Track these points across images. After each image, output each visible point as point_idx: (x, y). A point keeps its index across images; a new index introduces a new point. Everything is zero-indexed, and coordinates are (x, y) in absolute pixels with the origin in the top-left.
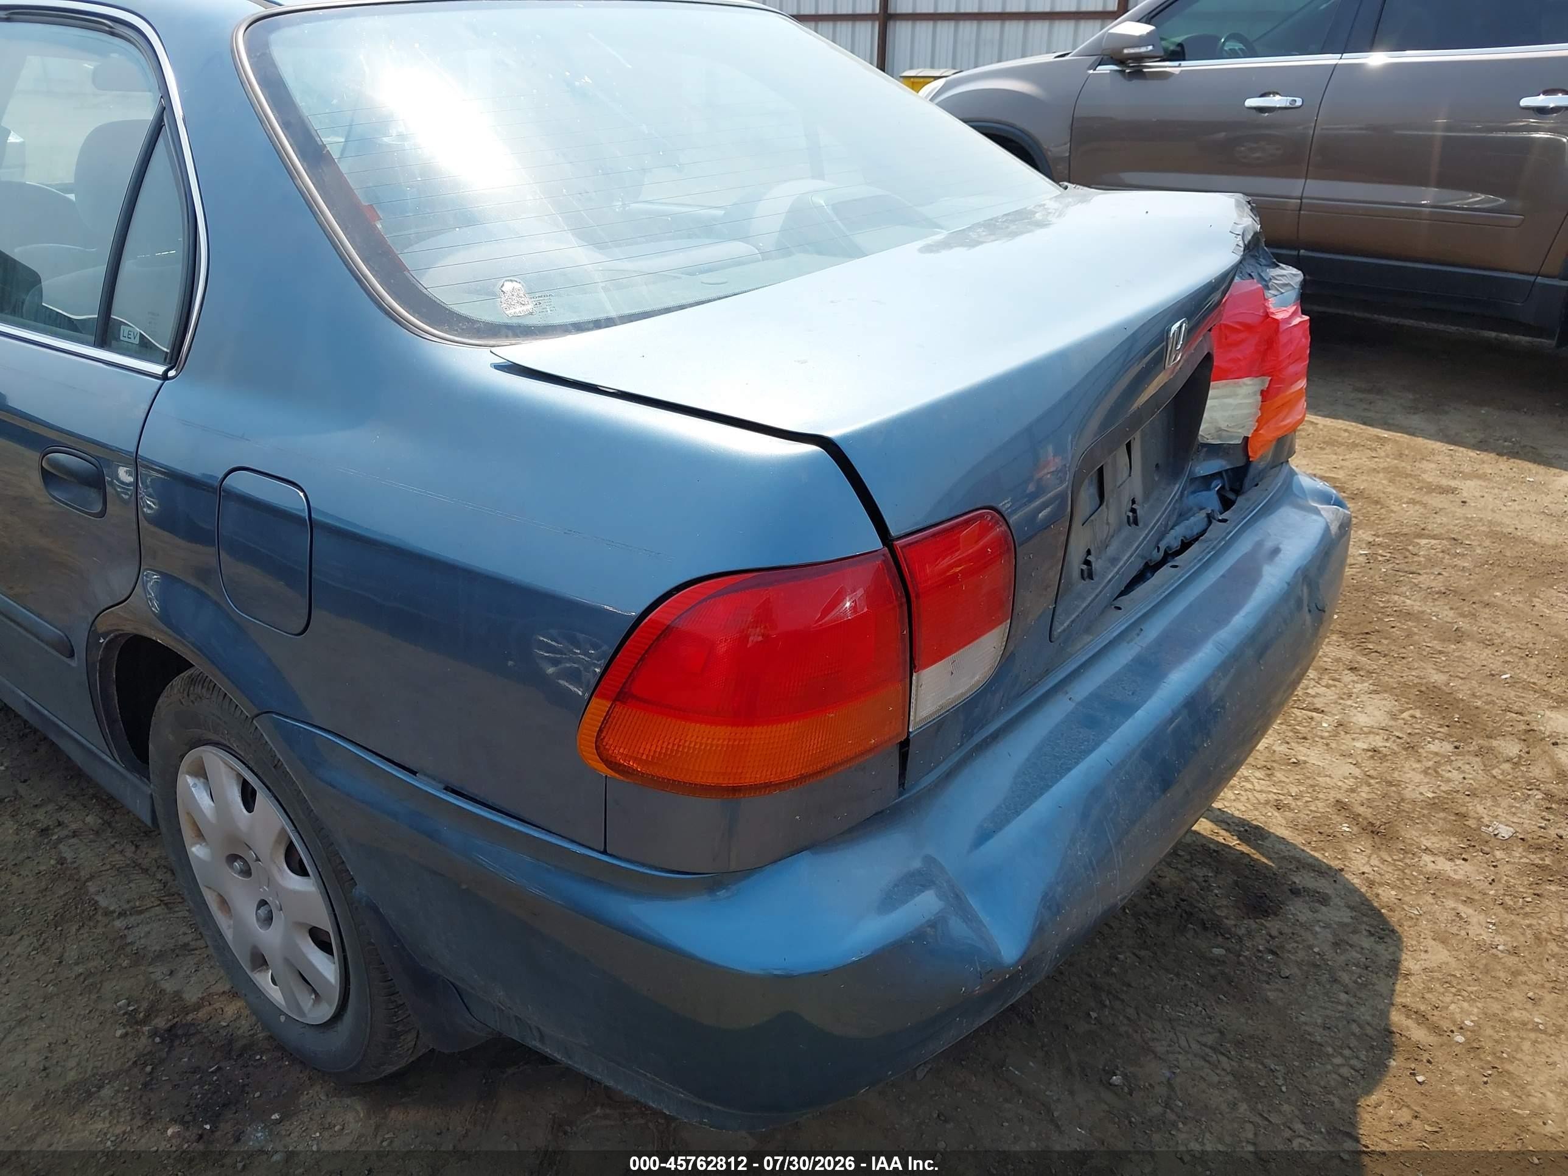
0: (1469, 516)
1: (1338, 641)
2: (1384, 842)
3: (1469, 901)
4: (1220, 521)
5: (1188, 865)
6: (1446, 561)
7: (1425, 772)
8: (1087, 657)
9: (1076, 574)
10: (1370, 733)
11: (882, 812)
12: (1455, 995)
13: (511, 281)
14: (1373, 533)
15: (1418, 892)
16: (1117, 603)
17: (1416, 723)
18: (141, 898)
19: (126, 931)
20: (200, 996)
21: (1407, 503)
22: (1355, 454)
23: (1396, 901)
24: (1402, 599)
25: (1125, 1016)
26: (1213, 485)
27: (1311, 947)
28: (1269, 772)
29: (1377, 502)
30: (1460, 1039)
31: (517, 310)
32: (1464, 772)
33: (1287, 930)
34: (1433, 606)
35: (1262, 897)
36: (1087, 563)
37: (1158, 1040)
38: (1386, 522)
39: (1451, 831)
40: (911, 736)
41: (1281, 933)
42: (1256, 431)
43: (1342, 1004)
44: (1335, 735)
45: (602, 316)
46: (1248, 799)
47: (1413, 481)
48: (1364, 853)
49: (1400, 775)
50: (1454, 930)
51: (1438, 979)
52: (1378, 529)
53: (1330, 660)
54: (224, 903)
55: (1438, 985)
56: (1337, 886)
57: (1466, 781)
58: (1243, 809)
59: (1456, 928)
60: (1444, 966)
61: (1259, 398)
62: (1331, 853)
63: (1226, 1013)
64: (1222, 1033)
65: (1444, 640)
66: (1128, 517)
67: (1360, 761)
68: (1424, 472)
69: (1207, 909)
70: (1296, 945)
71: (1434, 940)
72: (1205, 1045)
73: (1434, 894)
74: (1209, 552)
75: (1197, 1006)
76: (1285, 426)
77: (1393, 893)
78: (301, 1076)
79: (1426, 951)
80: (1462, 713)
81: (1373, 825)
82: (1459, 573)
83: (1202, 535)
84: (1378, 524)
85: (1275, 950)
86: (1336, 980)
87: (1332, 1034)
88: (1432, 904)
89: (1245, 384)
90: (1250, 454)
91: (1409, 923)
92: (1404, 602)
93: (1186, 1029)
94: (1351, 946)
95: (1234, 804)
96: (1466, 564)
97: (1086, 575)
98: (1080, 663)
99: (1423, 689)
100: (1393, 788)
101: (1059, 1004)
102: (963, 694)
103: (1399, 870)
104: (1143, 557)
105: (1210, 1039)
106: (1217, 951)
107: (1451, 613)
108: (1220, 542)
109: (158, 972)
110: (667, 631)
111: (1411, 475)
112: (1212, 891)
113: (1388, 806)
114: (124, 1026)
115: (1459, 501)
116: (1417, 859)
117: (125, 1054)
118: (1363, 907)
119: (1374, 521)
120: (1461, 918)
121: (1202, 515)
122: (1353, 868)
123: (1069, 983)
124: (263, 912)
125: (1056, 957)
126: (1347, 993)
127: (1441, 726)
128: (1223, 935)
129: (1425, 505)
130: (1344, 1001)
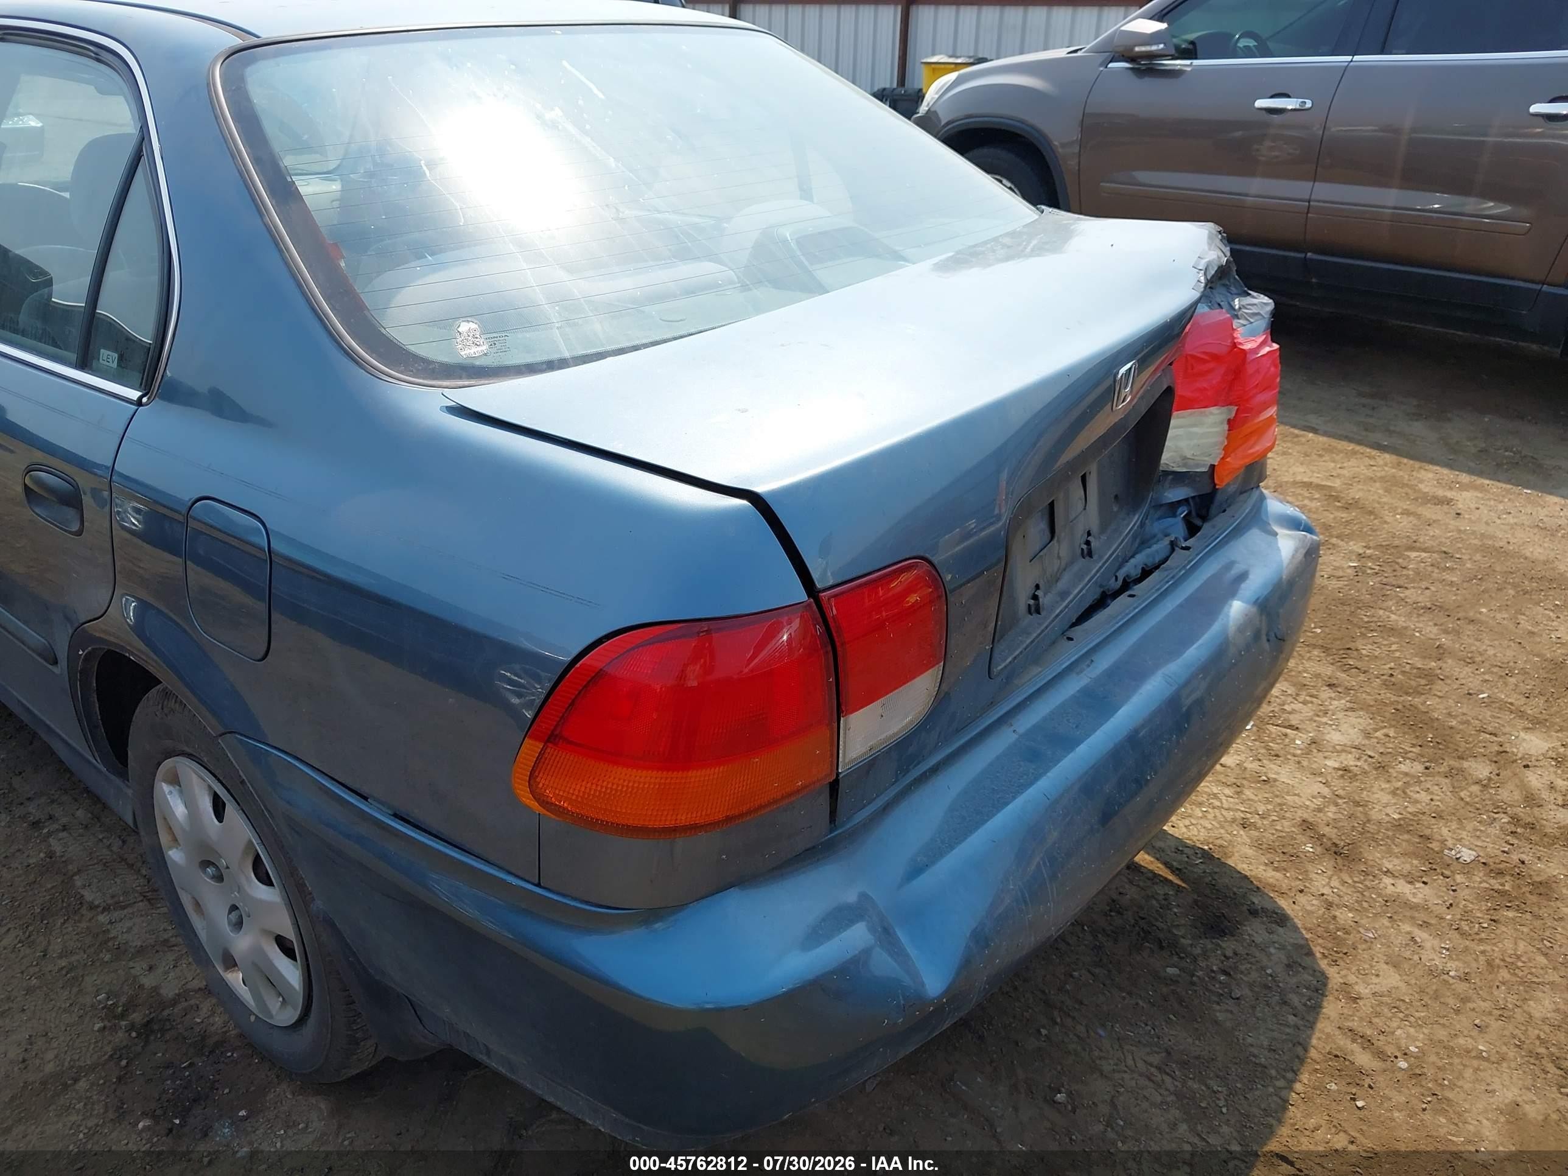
0: (1463, 528)
1: (1319, 657)
2: (1346, 863)
3: (1425, 925)
4: (1183, 548)
5: (1149, 883)
6: (1435, 575)
7: (1394, 793)
8: (1035, 689)
9: (1022, 607)
10: (1343, 751)
11: (814, 847)
12: (1402, 1020)
13: (468, 321)
14: (1364, 544)
15: (1375, 915)
16: (1070, 634)
17: (1389, 742)
18: (125, 893)
19: (109, 927)
20: (177, 992)
21: (1402, 514)
22: (1353, 462)
23: (1353, 924)
24: (1387, 613)
25: (1075, 1035)
26: (1178, 513)
27: (1263, 969)
28: (1238, 789)
29: (1371, 513)
30: (1403, 1064)
31: (472, 351)
32: (1432, 793)
33: (1241, 950)
34: (1418, 622)
35: (1220, 917)
36: (1035, 597)
37: (1105, 1058)
38: (1379, 533)
39: (1414, 854)
40: (841, 776)
41: (1236, 954)
42: (1223, 459)
43: (1289, 1026)
44: (1307, 752)
45: (554, 356)
46: (1215, 817)
47: (1409, 491)
48: (1325, 875)
49: (1368, 796)
50: (1408, 954)
51: (1387, 1004)
52: (1370, 541)
53: (1309, 676)
54: (197, 905)
55: (1386, 1010)
56: (1296, 907)
57: (1433, 803)
58: (1210, 826)
59: (1409, 953)
60: (1394, 991)
61: (1226, 427)
62: (1293, 873)
63: (1174, 1033)
64: (1169, 1053)
65: (1425, 658)
66: (1082, 549)
67: (1329, 780)
68: (1421, 481)
69: (1165, 927)
70: (1249, 966)
71: (1387, 963)
72: (1151, 1065)
73: (1391, 917)
74: (1168, 582)
75: (1146, 1025)
76: (1253, 453)
77: (1351, 915)
78: (269, 1074)
79: (1377, 975)
80: (1435, 733)
81: (1336, 845)
82: (1447, 588)
83: (1163, 563)
84: (1370, 535)
85: (1228, 970)
86: (1285, 1003)
87: (1277, 1057)
88: (1387, 927)
89: (1211, 414)
90: (1216, 481)
91: (1364, 946)
92: (1389, 617)
93: (1134, 1048)
94: (1304, 968)
95: (1201, 821)
96: (1455, 579)
97: (1033, 609)
98: (1025, 696)
99: (1400, 707)
100: (1361, 809)
101: (1011, 1020)
102: (895, 734)
103: (1358, 892)
104: (1101, 586)
105: (1156, 1059)
106: (1171, 971)
107: (1435, 630)
108: (1180, 571)
109: (139, 967)
110: (599, 676)
111: (1407, 485)
112: (1170, 909)
113: (1353, 826)
114: (102, 1020)
115: (1453, 513)
116: (1377, 882)
117: (102, 1048)
118: (1319, 929)
119: (1366, 533)
120: (1416, 942)
121: (1166, 542)
122: (1313, 890)
123: (1023, 1000)
124: (234, 916)
125: (985, 988)
126: (1295, 1015)
127: (1414, 746)
128: (1177, 954)
129: (1418, 516)
130: (1292, 1023)
